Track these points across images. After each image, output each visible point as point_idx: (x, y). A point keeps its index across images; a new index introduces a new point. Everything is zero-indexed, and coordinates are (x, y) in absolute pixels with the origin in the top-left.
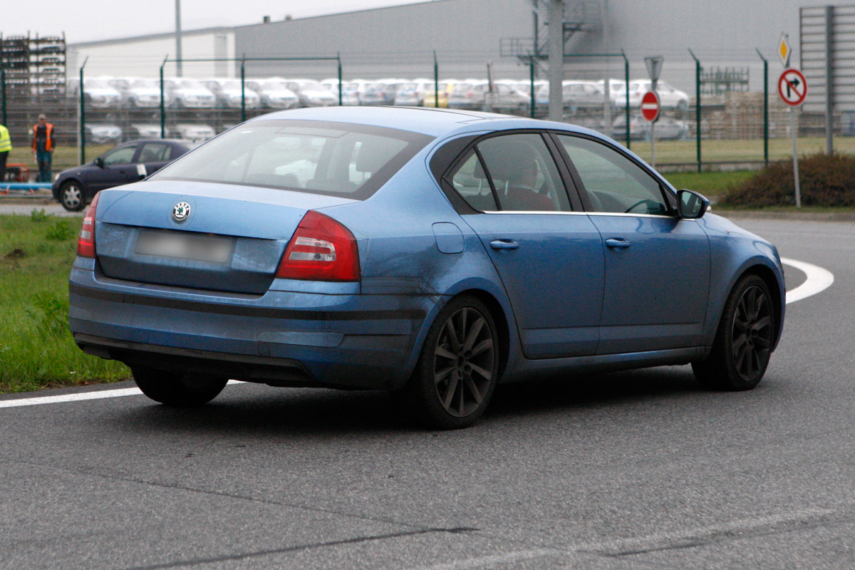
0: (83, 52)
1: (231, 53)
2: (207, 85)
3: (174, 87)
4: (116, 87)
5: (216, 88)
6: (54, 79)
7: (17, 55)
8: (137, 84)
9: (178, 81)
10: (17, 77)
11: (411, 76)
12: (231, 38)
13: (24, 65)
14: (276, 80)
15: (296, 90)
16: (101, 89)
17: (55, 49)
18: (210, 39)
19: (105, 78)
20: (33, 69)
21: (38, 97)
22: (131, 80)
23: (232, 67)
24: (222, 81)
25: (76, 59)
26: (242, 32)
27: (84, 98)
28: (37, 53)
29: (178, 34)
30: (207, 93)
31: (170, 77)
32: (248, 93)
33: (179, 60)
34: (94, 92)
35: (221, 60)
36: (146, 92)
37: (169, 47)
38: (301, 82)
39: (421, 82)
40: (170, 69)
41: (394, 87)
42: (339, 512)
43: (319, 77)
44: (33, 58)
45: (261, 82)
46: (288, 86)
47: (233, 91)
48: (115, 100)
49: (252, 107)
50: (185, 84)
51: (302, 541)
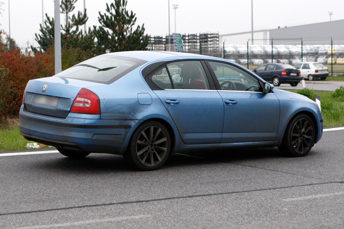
0: (224, 38)
1: (268, 37)
2: (261, 47)
3: (251, 48)
4: (234, 48)
5: (264, 48)
6: (215, 46)
7: (205, 38)
8: (240, 47)
9: (252, 46)
10: (205, 45)
11: (324, 44)
12: (268, 33)
13: (207, 42)
14: (282, 46)
15: (288, 49)
16: (230, 48)
17: (216, 37)
18: (262, 33)
19: (230, 45)
20: (209, 43)
21: (211, 51)
22: (238, 46)
23: (268, 42)
24: (265, 46)
25: (222, 40)
26: (271, 31)
27: (224, 51)
28: (210, 38)
29: (252, 32)
30: (261, 50)
31: (250, 45)
32: (274, 50)
33: (252, 40)
34: (227, 49)
35: (265, 40)
36: (243, 49)
37: (249, 36)
38: (290, 46)
39: (327, 46)
40: (250, 42)
41: (318, 47)
42: (305, 176)
43: (295, 45)
44: (209, 40)
45: (277, 46)
46: (285, 47)
47: (269, 49)
48: (233, 52)
49: (274, 54)
50: (254, 47)
51: (294, 184)
